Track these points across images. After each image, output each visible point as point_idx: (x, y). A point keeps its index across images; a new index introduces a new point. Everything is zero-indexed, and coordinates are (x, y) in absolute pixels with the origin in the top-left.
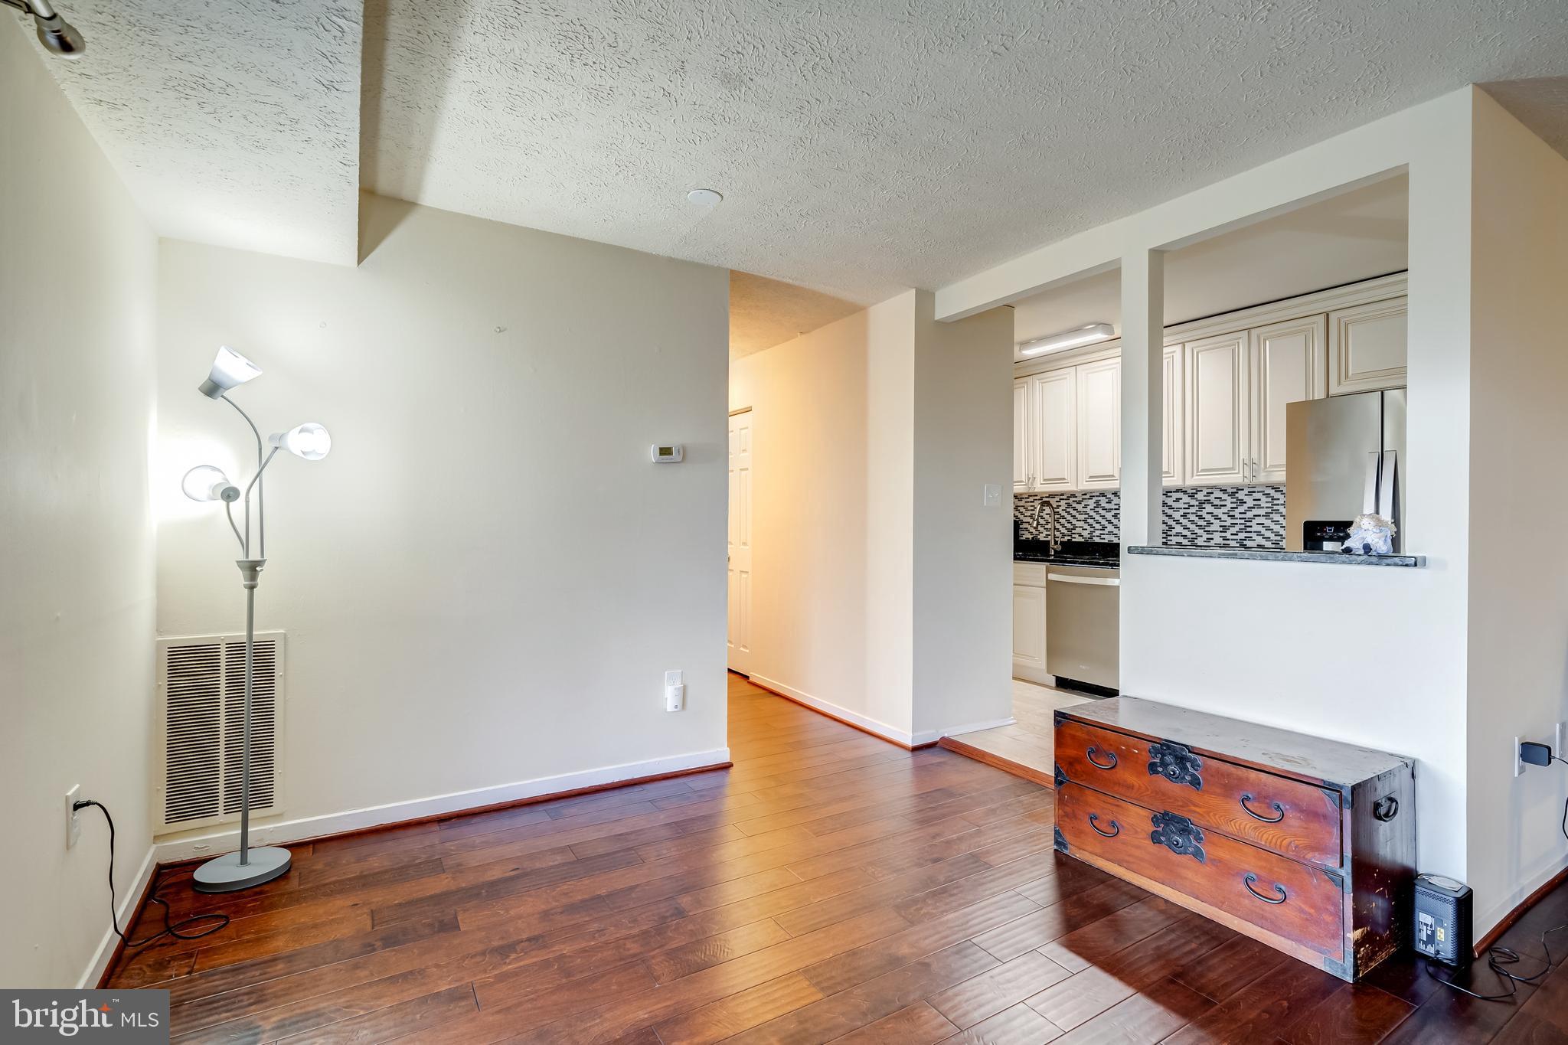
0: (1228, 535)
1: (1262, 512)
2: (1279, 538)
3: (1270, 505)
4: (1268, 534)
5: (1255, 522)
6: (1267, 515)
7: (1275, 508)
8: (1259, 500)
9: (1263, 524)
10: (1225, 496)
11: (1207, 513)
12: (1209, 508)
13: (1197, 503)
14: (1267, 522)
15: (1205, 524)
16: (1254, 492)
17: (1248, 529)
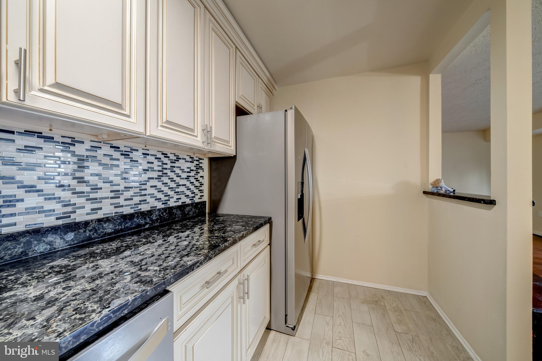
0: (121, 201)
1: (155, 175)
2: (167, 198)
3: (160, 168)
4: (160, 195)
5: (149, 184)
6: (159, 178)
7: (165, 171)
8: (153, 163)
9: (156, 186)
10: (116, 155)
11: (92, 175)
12: (94, 168)
13: (75, 159)
14: (159, 185)
15: (88, 189)
16: (148, 154)
17: (143, 192)
